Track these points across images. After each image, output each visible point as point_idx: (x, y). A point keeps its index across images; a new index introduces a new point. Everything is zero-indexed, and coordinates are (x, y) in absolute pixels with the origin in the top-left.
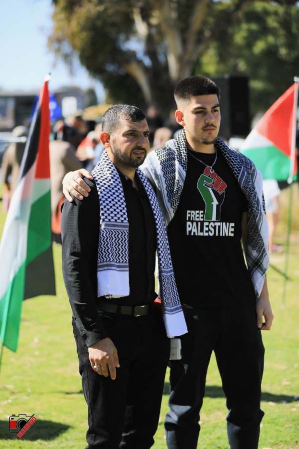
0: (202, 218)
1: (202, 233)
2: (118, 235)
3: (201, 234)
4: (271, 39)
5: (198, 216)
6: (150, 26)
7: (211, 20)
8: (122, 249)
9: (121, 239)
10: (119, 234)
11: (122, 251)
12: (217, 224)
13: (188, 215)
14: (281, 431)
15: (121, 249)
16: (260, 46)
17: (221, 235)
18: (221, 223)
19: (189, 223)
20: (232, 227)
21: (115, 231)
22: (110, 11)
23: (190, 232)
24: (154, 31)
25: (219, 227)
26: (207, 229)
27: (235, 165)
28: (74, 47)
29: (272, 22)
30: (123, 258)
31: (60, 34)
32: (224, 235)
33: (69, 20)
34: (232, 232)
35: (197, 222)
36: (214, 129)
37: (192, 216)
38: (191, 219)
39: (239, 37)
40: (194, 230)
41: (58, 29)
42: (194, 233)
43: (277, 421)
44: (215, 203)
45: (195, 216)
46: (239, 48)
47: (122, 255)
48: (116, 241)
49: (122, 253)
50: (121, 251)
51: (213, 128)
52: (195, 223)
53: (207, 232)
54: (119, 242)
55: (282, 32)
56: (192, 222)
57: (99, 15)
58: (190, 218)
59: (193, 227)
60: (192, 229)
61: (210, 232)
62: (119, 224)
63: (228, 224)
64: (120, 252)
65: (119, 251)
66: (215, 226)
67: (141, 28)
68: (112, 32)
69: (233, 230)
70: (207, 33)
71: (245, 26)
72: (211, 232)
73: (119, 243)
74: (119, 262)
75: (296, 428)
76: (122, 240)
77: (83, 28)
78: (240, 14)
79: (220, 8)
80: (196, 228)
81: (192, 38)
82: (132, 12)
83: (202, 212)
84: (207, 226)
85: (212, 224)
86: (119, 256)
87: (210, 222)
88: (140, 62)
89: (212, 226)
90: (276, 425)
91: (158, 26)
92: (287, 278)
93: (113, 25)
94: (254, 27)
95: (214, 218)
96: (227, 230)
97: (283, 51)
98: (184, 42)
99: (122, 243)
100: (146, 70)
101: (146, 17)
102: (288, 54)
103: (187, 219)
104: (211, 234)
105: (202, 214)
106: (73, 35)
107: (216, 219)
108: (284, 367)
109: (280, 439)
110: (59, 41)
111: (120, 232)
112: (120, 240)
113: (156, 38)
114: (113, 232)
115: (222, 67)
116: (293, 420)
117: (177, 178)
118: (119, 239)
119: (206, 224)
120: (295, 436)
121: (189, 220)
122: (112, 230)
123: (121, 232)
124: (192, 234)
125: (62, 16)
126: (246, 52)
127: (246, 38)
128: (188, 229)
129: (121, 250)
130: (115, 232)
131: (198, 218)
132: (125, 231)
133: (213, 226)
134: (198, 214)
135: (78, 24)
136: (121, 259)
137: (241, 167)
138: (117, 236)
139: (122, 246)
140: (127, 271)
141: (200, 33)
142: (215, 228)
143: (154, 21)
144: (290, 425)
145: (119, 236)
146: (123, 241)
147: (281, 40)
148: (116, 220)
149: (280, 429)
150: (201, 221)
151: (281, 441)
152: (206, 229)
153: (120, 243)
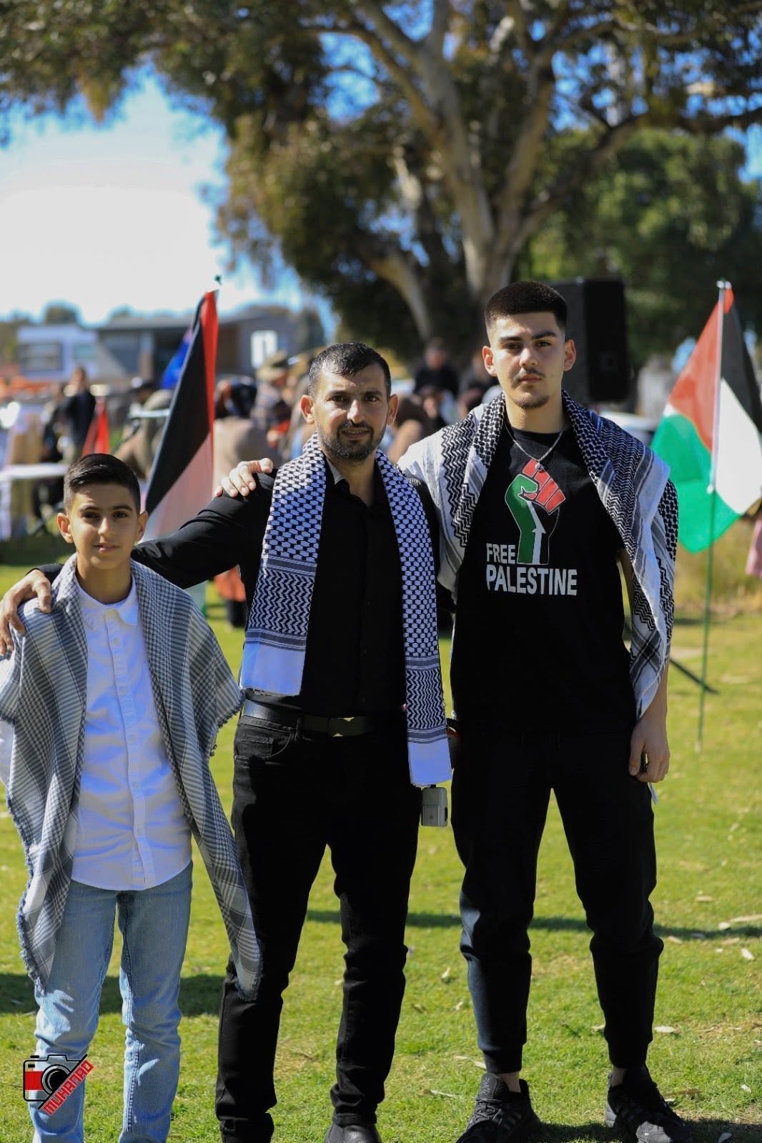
0: (512, 558)
1: (514, 588)
2: (292, 582)
3: (512, 589)
4: (674, 205)
5: (505, 554)
6: (424, 181)
7: (552, 168)
8: (296, 608)
9: (297, 591)
10: (294, 580)
11: (295, 613)
12: (543, 572)
13: (489, 552)
14: (692, 994)
15: (293, 608)
16: (651, 221)
17: (550, 593)
18: (551, 570)
19: (490, 568)
20: (573, 577)
21: (288, 574)
22: (345, 154)
23: (493, 584)
24: (433, 192)
25: (547, 577)
26: (523, 580)
27: (593, 458)
28: (270, 227)
29: (675, 171)
30: (295, 625)
31: (242, 201)
32: (556, 593)
33: (261, 173)
34: (573, 587)
35: (505, 566)
36: (540, 379)
37: (496, 554)
38: (495, 561)
39: (609, 203)
40: (501, 581)
41: (236, 191)
42: (501, 586)
43: (683, 973)
44: (539, 530)
45: (500, 554)
46: (608, 225)
47: (293, 620)
48: (286, 593)
49: (294, 617)
50: (292, 613)
51: (538, 377)
52: (501, 568)
53: (523, 585)
54: (292, 595)
55: (696, 190)
56: (497, 565)
57: (322, 163)
58: (492, 556)
59: (499, 577)
60: (496, 578)
61: (529, 587)
62: (295, 562)
63: (564, 571)
64: (290, 614)
65: (288, 612)
66: (539, 576)
67: (408, 187)
68: (349, 195)
69: (574, 582)
70: (543, 196)
71: (620, 179)
72: (532, 587)
73: (290, 597)
74: (287, 631)
75: (722, 986)
76: (297, 593)
77: (290, 189)
78: (610, 154)
79: (568, 142)
80: (504, 577)
81: (511, 205)
82: (389, 155)
83: (513, 547)
84: (523, 575)
85: (532, 570)
86: (288, 621)
87: (528, 567)
88: (406, 255)
89: (532, 574)
90: (683, 980)
91: (442, 182)
92: (707, 689)
93: (351, 181)
94: (639, 180)
95: (536, 560)
96: (564, 582)
97: (699, 230)
98: (495, 213)
99: (297, 598)
100: (418, 269)
101: (416, 164)
102: (708, 236)
103: (488, 560)
104: (532, 591)
105: (512, 551)
106: (269, 203)
107: (541, 562)
108: (699, 867)
109: (691, 1009)
110: (242, 216)
111: (296, 578)
112: (294, 593)
113: (440, 206)
114: (283, 576)
115: (571, 264)
116: (718, 972)
117: (466, 481)
118: (293, 590)
119: (521, 570)
120: (721, 1003)
121: (492, 562)
122: (281, 573)
123: (299, 578)
124: (496, 588)
125: (246, 164)
126: (624, 234)
127: (623, 204)
128: (490, 579)
129: (294, 610)
130: (286, 576)
131: (506, 558)
132: (307, 578)
133: (535, 575)
134: (506, 550)
135: (279, 181)
136: (290, 627)
137: (603, 463)
138: (290, 584)
139: (296, 603)
140: (302, 650)
141: (529, 195)
142: (538, 578)
143: (434, 173)
144: (712, 982)
145: (293, 585)
146: (300, 594)
147: (697, 208)
148: (291, 556)
149: (691, 988)
150: (510, 565)
151: (692, 1014)
152: (521, 580)
153: (294, 598)
